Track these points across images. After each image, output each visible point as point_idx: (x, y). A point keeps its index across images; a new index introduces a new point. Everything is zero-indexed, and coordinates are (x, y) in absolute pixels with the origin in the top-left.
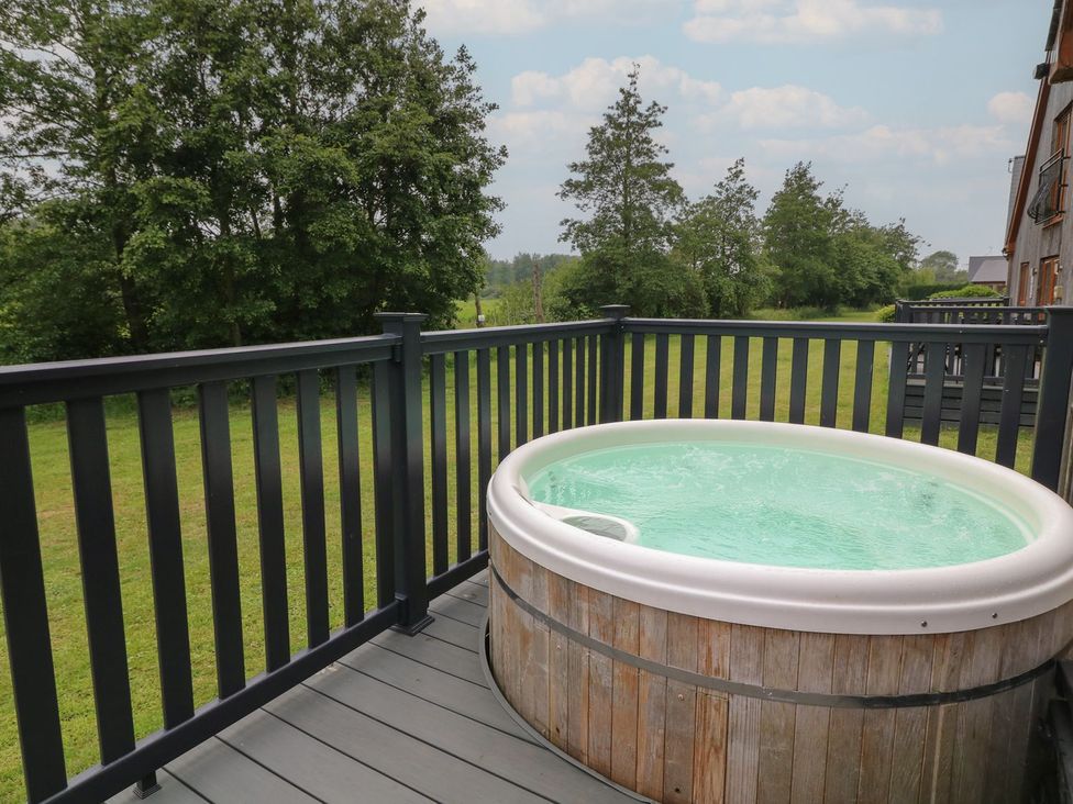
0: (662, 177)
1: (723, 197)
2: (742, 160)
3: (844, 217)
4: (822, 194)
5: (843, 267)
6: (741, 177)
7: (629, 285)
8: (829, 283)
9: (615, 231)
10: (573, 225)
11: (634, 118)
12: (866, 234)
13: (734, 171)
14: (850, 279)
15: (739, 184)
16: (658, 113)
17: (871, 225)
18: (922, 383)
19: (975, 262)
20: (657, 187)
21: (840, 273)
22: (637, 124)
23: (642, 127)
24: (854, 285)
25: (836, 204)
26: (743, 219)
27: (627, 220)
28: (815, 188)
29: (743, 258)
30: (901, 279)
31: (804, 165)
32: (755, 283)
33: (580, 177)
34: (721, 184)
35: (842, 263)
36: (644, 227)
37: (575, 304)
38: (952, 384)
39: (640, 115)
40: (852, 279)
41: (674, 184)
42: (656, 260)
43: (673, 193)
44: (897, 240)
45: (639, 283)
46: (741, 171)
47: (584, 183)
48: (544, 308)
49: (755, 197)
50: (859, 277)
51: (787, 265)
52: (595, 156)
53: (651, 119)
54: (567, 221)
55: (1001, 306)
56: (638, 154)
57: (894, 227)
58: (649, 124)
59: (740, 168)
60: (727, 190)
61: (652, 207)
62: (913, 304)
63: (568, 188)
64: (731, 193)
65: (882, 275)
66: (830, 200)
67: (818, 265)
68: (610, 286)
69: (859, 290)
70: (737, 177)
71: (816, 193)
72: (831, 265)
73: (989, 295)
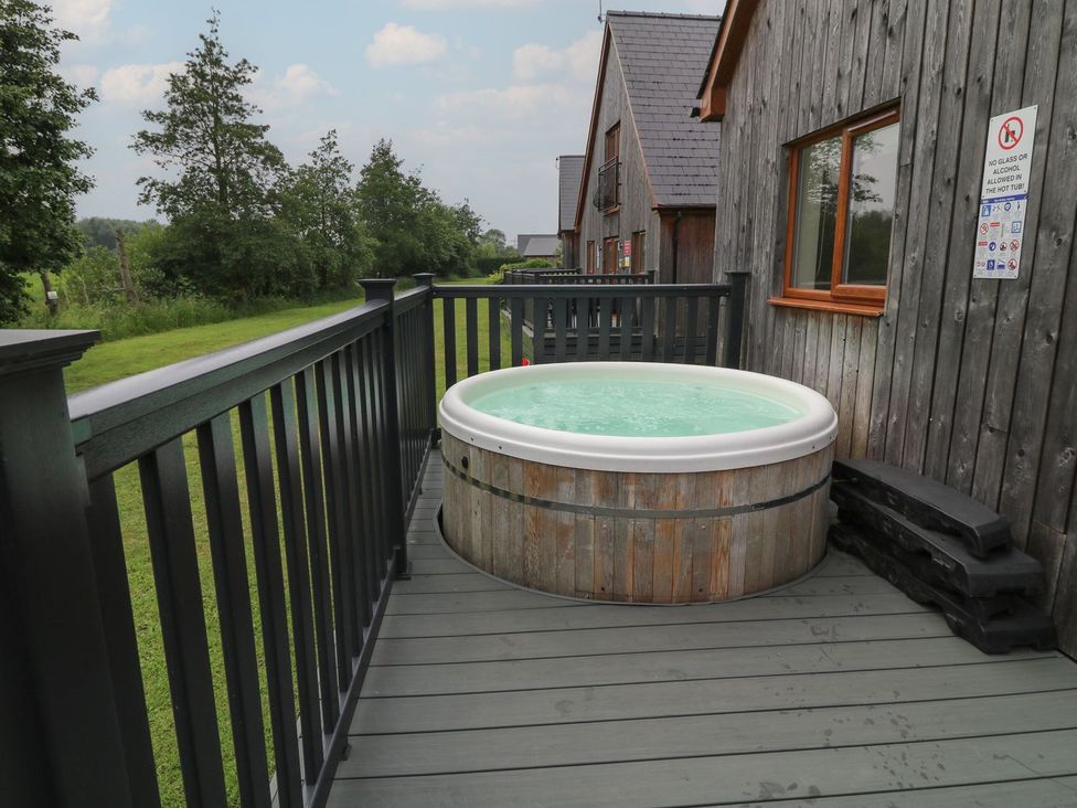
0: (259, 140)
1: (318, 167)
2: (334, 131)
3: (425, 196)
4: (404, 170)
5: (430, 241)
6: (336, 148)
7: (237, 256)
8: (419, 255)
9: (209, 194)
10: (153, 184)
11: (221, 72)
12: (441, 211)
13: (327, 142)
14: (436, 252)
15: (333, 156)
16: (248, 71)
17: (443, 203)
18: (553, 335)
19: (523, 239)
20: (255, 151)
21: (428, 247)
22: (224, 78)
23: (231, 83)
24: (439, 258)
25: (417, 183)
26: (341, 191)
27: (223, 183)
28: (397, 165)
29: (345, 229)
30: (473, 252)
31: (386, 142)
32: (358, 255)
33: (157, 128)
34: (315, 153)
35: (429, 239)
36: (244, 193)
37: (170, 275)
38: (572, 335)
39: (227, 69)
40: (437, 252)
41: (272, 149)
42: (263, 229)
43: (272, 157)
44: (464, 219)
45: (248, 252)
46: (334, 143)
47: (165, 136)
48: (134, 280)
49: (349, 170)
50: (442, 250)
51: (382, 238)
52: (175, 106)
53: (240, 75)
54: (143, 180)
55: (576, 274)
56: (229, 110)
57: (462, 206)
58: (237, 79)
59: (332, 139)
60: (322, 160)
61: (252, 172)
62: (543, 273)
63: (142, 141)
64: (327, 164)
65: (458, 249)
66: (411, 179)
67: (410, 240)
68: (214, 257)
69: (443, 263)
70: (331, 148)
71: (399, 170)
72: (419, 238)
73: (547, 266)
